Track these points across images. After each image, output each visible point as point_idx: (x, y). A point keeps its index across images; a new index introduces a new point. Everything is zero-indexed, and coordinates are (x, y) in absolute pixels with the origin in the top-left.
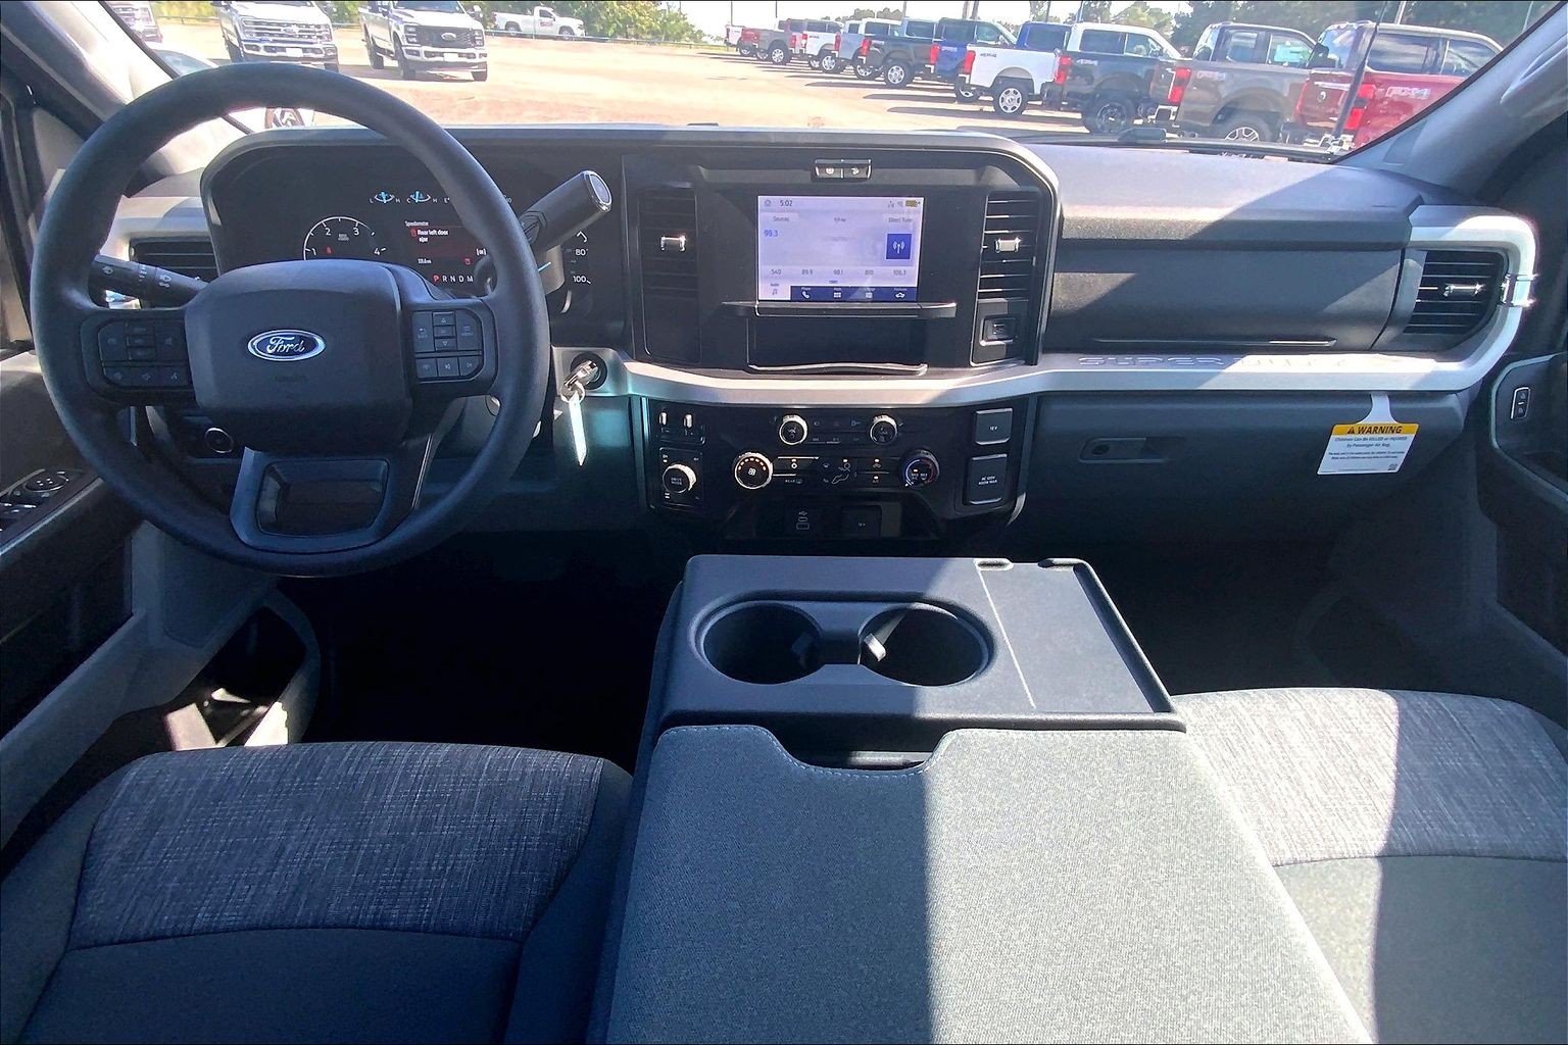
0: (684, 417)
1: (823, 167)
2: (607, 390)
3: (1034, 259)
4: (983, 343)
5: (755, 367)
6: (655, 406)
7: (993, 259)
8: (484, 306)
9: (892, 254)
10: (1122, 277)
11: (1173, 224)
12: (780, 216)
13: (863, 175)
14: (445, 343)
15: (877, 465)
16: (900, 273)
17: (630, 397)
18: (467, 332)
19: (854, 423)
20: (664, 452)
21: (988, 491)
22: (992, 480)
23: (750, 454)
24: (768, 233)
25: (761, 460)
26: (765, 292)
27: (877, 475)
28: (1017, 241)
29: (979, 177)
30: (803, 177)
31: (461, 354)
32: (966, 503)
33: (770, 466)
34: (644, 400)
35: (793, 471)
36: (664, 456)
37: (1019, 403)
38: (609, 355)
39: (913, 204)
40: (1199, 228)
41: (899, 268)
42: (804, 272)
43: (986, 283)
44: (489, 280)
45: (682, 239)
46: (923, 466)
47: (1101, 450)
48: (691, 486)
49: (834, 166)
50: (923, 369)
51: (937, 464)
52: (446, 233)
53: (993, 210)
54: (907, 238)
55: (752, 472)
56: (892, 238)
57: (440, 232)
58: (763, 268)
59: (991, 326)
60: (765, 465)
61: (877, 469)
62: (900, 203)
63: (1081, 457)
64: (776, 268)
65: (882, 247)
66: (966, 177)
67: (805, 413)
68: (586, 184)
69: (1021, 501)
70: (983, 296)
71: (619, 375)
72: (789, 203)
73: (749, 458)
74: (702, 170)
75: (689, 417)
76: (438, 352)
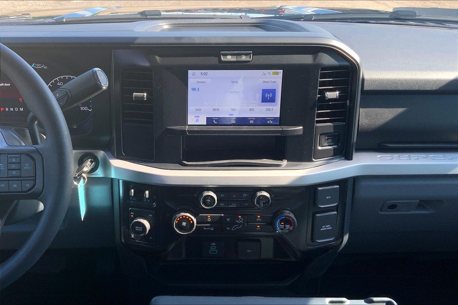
0: (144, 192)
1: (226, 55)
2: (99, 173)
3: (348, 101)
4: (320, 148)
5: (185, 162)
6: (127, 185)
7: (323, 102)
8: (37, 151)
9: (264, 100)
10: (400, 110)
11: (427, 82)
12: (200, 80)
13: (248, 59)
14: (14, 172)
15: (259, 219)
16: (269, 110)
17: (112, 179)
18: (27, 166)
19: (245, 195)
20: (132, 211)
21: (326, 234)
22: (328, 227)
23: (183, 214)
24: (194, 89)
25: (189, 217)
26: (191, 120)
27: (258, 225)
28: (338, 92)
29: (315, 59)
30: (214, 60)
31: (23, 179)
32: (312, 240)
33: (195, 220)
34: (121, 182)
35: (208, 223)
36: (132, 213)
37: (343, 183)
38: (101, 154)
39: (277, 73)
40: (443, 84)
41: (269, 107)
42: (214, 110)
43: (320, 115)
44: (36, 122)
45: (145, 94)
46: (287, 221)
47: (393, 207)
48: (147, 232)
49: (232, 55)
50: (285, 162)
51: (296, 220)
52: (9, 85)
53: (323, 76)
54: (273, 91)
55: (184, 224)
56: (264, 91)
57: (6, 85)
58: (191, 108)
59: (324, 138)
60: (192, 220)
61: (259, 222)
62: (269, 73)
63: (381, 211)
64: (198, 108)
65: (259, 96)
66: (307, 59)
67: (216, 190)
68: (95, 75)
69: (346, 238)
70: (318, 122)
71: (106, 166)
72: (206, 74)
73: (182, 216)
74: (157, 58)
75: (147, 192)
76: (10, 177)
